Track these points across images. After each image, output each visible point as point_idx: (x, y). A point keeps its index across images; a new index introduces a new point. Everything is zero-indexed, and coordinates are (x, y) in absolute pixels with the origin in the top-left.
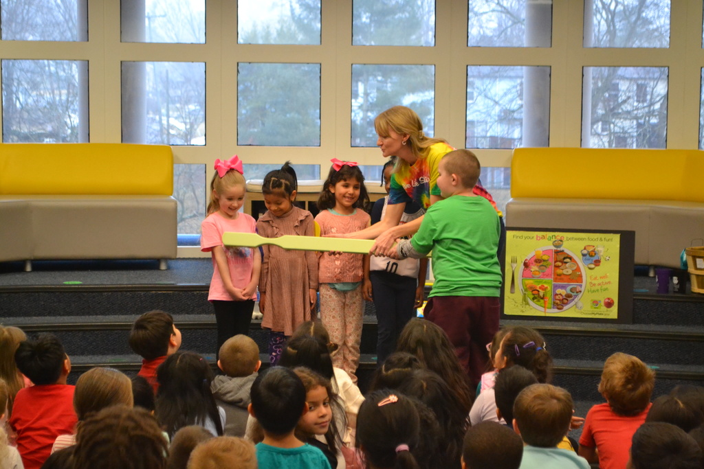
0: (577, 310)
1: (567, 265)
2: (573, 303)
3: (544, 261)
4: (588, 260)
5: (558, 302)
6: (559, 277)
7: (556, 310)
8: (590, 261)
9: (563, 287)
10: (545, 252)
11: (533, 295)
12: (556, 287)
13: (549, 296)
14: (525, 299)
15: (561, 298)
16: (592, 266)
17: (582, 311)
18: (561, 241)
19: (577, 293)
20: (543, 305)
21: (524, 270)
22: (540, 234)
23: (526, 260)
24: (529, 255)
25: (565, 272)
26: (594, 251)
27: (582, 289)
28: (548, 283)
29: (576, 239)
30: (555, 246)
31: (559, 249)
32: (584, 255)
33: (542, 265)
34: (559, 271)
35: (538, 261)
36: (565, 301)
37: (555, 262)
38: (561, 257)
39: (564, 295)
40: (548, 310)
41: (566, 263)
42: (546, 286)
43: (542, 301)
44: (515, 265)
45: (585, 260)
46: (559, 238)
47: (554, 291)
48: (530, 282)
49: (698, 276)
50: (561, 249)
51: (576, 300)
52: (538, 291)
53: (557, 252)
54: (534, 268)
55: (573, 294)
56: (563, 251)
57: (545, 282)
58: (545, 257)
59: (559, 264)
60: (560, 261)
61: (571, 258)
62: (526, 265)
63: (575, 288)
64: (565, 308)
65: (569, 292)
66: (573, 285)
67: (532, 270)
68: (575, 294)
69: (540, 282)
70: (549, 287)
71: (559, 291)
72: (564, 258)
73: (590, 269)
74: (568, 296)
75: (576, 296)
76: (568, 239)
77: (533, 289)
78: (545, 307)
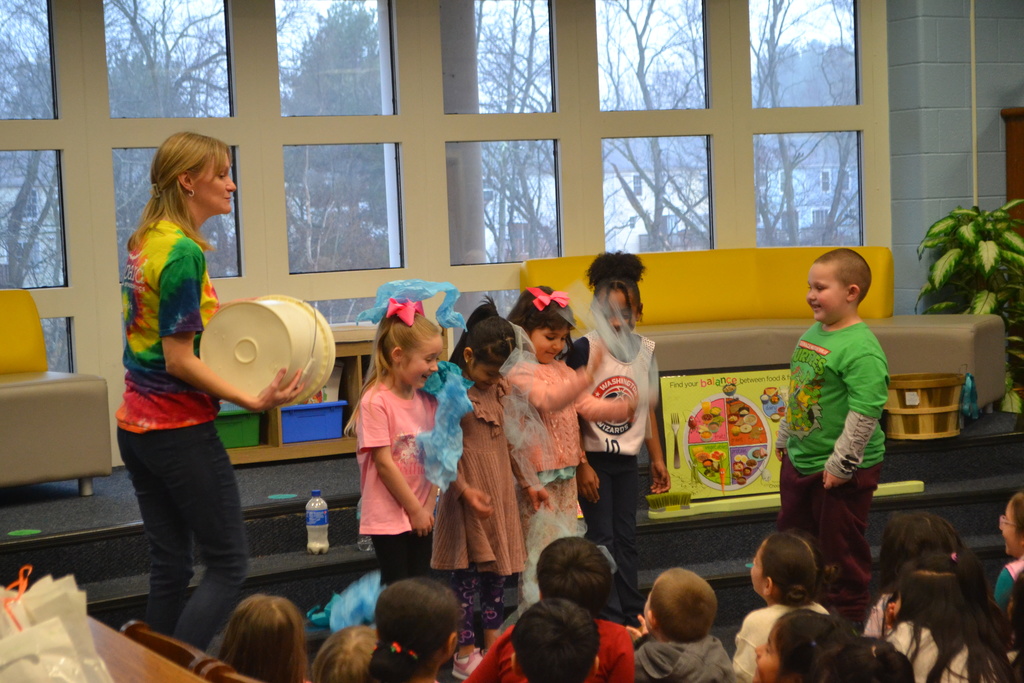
0: (764, 482)
1: (745, 418)
2: (758, 473)
3: (715, 416)
4: (771, 408)
5: (739, 473)
6: (737, 438)
7: (737, 486)
8: (772, 411)
9: (744, 451)
10: (715, 403)
11: (705, 467)
12: (734, 452)
13: (726, 465)
14: (694, 476)
15: (742, 467)
16: (777, 417)
17: (771, 482)
18: (733, 385)
19: (762, 457)
20: (719, 480)
21: (690, 432)
22: (705, 377)
23: (691, 417)
24: (694, 410)
25: (742, 429)
26: (776, 395)
27: (768, 451)
28: (723, 447)
29: (752, 380)
30: (727, 394)
31: (731, 397)
32: (764, 402)
33: (713, 423)
34: (735, 429)
35: (707, 417)
36: (748, 471)
37: (729, 416)
38: (735, 409)
39: (745, 462)
40: (726, 487)
41: (743, 416)
42: (720, 452)
43: (717, 475)
44: (677, 427)
45: (767, 409)
46: (730, 381)
47: (732, 458)
48: (699, 449)
49: (905, 416)
50: (735, 396)
51: (761, 468)
52: (711, 461)
53: (730, 402)
54: (703, 428)
55: (757, 460)
56: (737, 400)
57: (719, 447)
58: (716, 411)
59: (734, 418)
60: (735, 415)
61: (748, 409)
62: (692, 425)
63: (759, 451)
64: (749, 481)
65: (752, 458)
66: (755, 447)
67: (700, 431)
68: (760, 459)
69: (712, 448)
70: (725, 453)
71: (739, 458)
72: (740, 410)
73: (774, 421)
74: (751, 463)
75: (761, 462)
76: (743, 381)
77: (705, 460)
78: (721, 484)
